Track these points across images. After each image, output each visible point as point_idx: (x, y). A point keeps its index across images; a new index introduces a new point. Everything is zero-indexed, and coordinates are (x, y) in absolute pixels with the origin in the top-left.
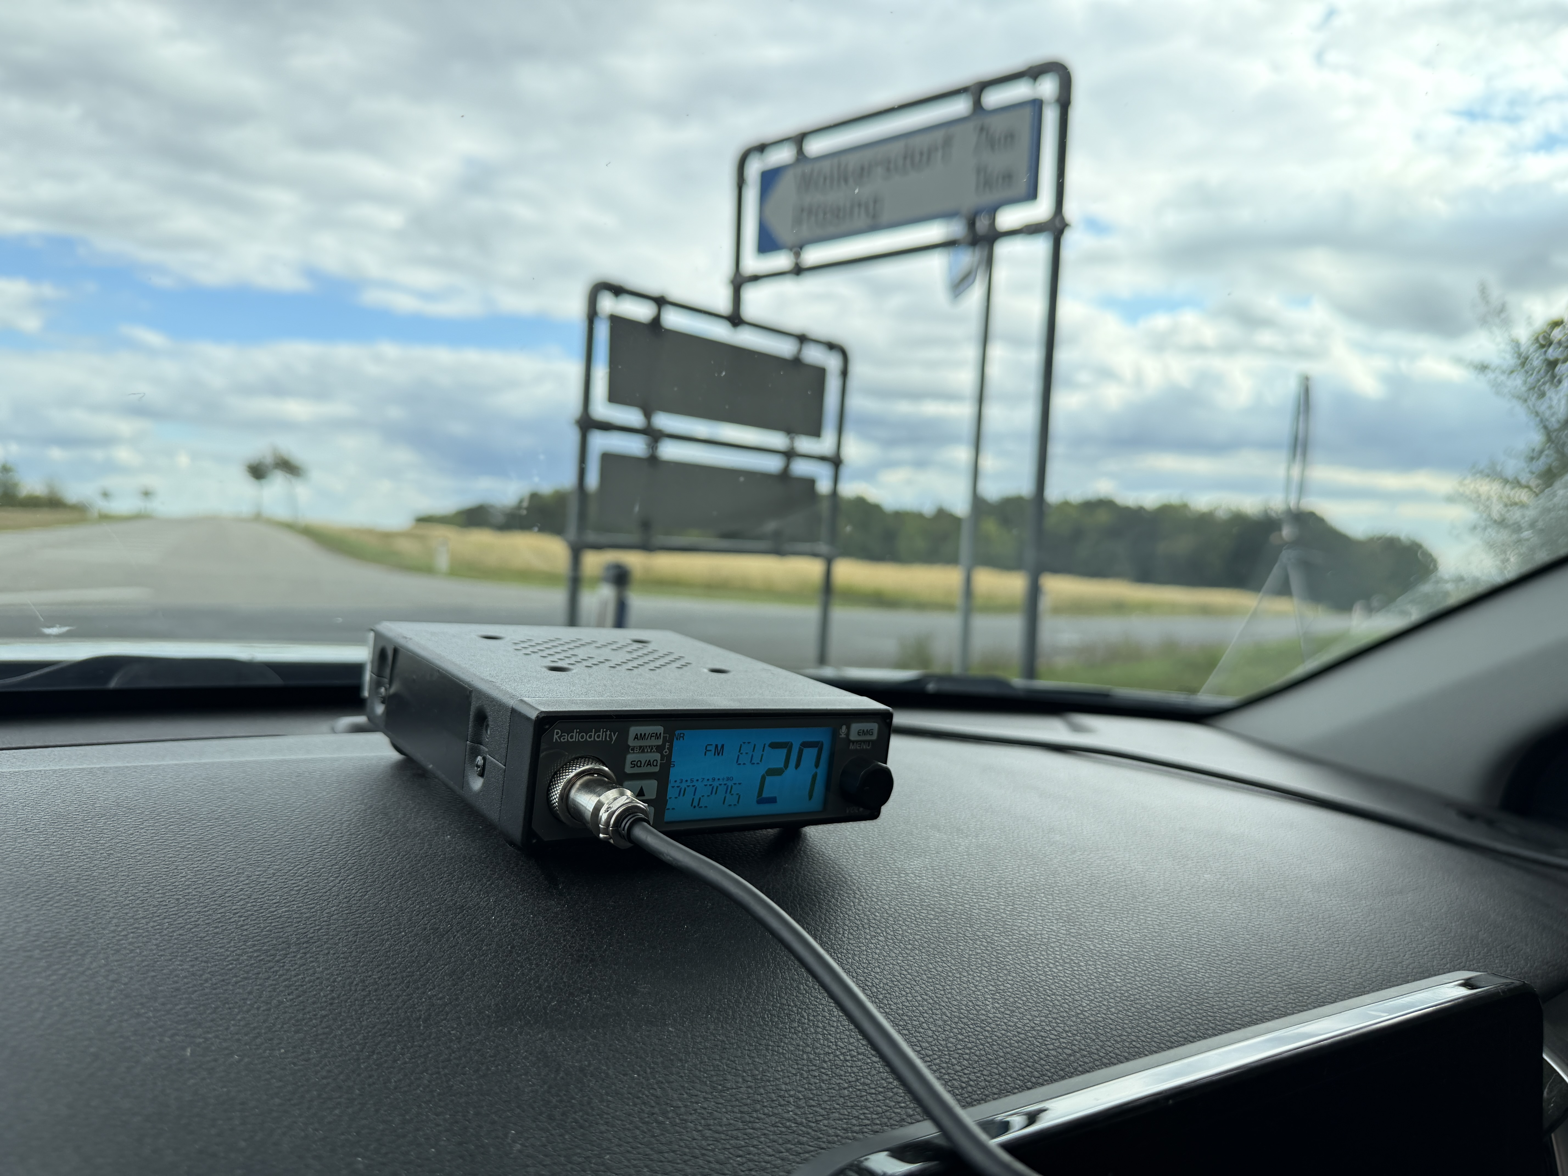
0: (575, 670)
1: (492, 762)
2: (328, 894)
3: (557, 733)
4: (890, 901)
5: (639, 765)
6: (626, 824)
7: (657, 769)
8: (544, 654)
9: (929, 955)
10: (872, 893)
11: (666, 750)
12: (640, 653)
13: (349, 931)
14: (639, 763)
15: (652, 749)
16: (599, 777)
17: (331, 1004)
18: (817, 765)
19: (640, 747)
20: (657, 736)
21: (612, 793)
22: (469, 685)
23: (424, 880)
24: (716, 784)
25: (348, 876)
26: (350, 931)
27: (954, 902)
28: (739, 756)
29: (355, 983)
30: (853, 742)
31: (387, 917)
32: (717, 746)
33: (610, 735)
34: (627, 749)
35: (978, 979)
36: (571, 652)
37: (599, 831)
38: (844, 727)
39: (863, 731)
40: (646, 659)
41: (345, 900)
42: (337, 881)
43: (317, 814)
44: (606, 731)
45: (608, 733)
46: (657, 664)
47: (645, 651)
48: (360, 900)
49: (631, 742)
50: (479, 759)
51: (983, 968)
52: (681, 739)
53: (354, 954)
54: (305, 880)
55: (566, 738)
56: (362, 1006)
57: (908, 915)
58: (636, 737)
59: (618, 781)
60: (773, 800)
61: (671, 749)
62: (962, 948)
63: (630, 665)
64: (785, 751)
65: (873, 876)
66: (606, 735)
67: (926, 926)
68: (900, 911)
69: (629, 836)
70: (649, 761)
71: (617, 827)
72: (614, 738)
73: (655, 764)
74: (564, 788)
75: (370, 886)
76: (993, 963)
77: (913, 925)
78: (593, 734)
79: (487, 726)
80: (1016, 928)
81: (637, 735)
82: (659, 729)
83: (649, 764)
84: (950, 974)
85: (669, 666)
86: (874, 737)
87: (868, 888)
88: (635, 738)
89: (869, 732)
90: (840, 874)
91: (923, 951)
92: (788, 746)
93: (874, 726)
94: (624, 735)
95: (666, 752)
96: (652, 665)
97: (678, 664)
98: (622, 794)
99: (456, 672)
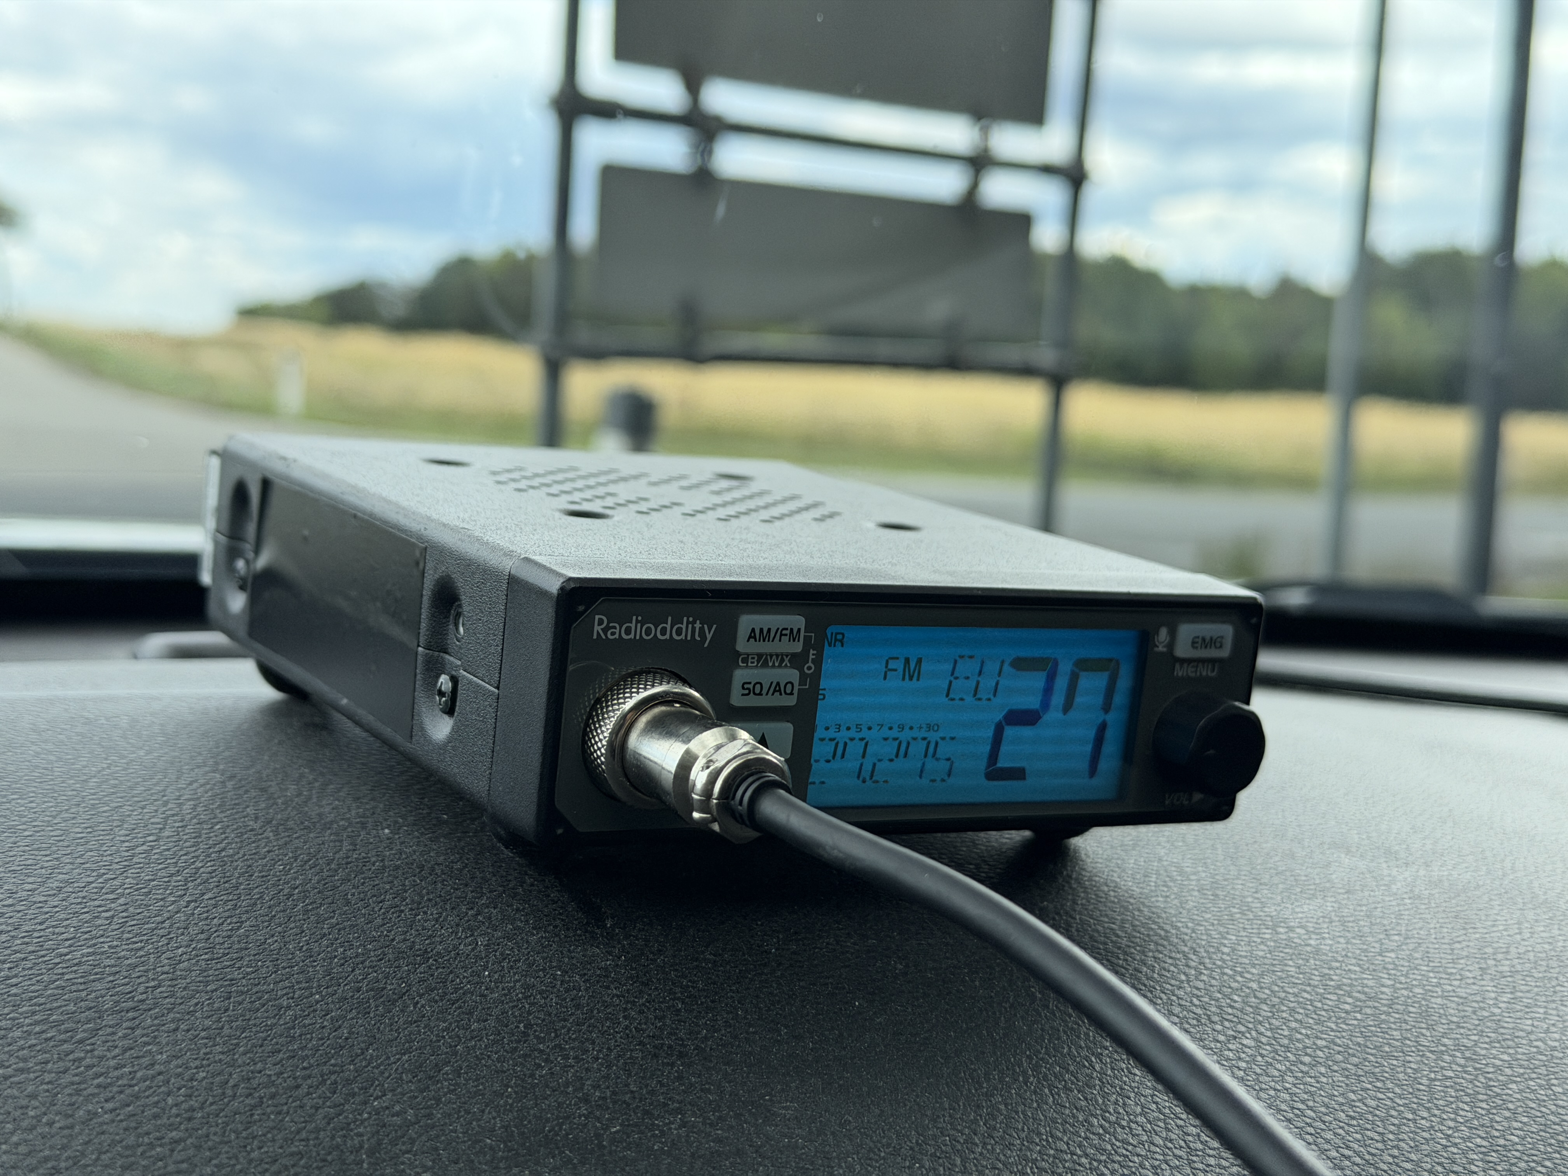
0: (618, 515)
1: (470, 682)
2: (167, 924)
3: (601, 622)
4: (1262, 975)
5: (757, 691)
6: (745, 793)
7: (792, 701)
9: (1347, 1077)
10: (1222, 960)
11: (810, 664)
12: (737, 494)
13: (212, 992)
14: (758, 687)
15: (782, 660)
16: (683, 709)
17: (190, 1119)
18: (1107, 707)
19: (760, 656)
20: (793, 635)
21: (712, 737)
22: (420, 538)
23: (348, 903)
24: (905, 736)
25: (203, 894)
26: (216, 990)
27: (1390, 983)
28: (951, 682)
29: (231, 1083)
30: (1182, 661)
31: (284, 968)
32: (907, 661)
33: (702, 630)
34: (734, 658)
35: (1451, 1124)
36: (603, 489)
37: (690, 806)
39: (1204, 639)
41: (202, 936)
42: (183, 903)
43: (131, 788)
44: (694, 622)
45: (698, 625)
46: (776, 511)
47: (747, 492)
48: (229, 937)
49: (742, 645)
50: (444, 681)
51: (1461, 1105)
52: (838, 644)
53: (226, 1031)
54: (122, 901)
55: (617, 632)
56: (248, 1125)
57: (1299, 1003)
58: (752, 636)
59: (722, 715)
60: (1018, 774)
61: (818, 662)
62: (1413, 1066)
63: (722, 513)
64: (1042, 675)
65: (1221, 929)
66: (694, 629)
67: (1337, 1024)
68: (1283, 995)
69: (750, 816)
70: (778, 684)
71: (727, 798)
72: (709, 637)
73: (788, 691)
74: (615, 732)
75: (247, 912)
76: (1481, 1097)
77: (1311, 1021)
78: (668, 627)
79: (458, 615)
80: (1521, 1034)
81: (753, 630)
82: (797, 621)
83: (777, 689)
84: (1393, 1113)
85: (798, 517)
86: (1225, 653)
87: (1212, 950)
88: (750, 637)
89: (1214, 642)
90: (1154, 923)
91: (1335, 1068)
92: (1048, 666)
93: (1226, 631)
94: (729, 631)
95: (809, 667)
96: (766, 514)
97: (815, 512)
98: (733, 738)
99: (392, 516)
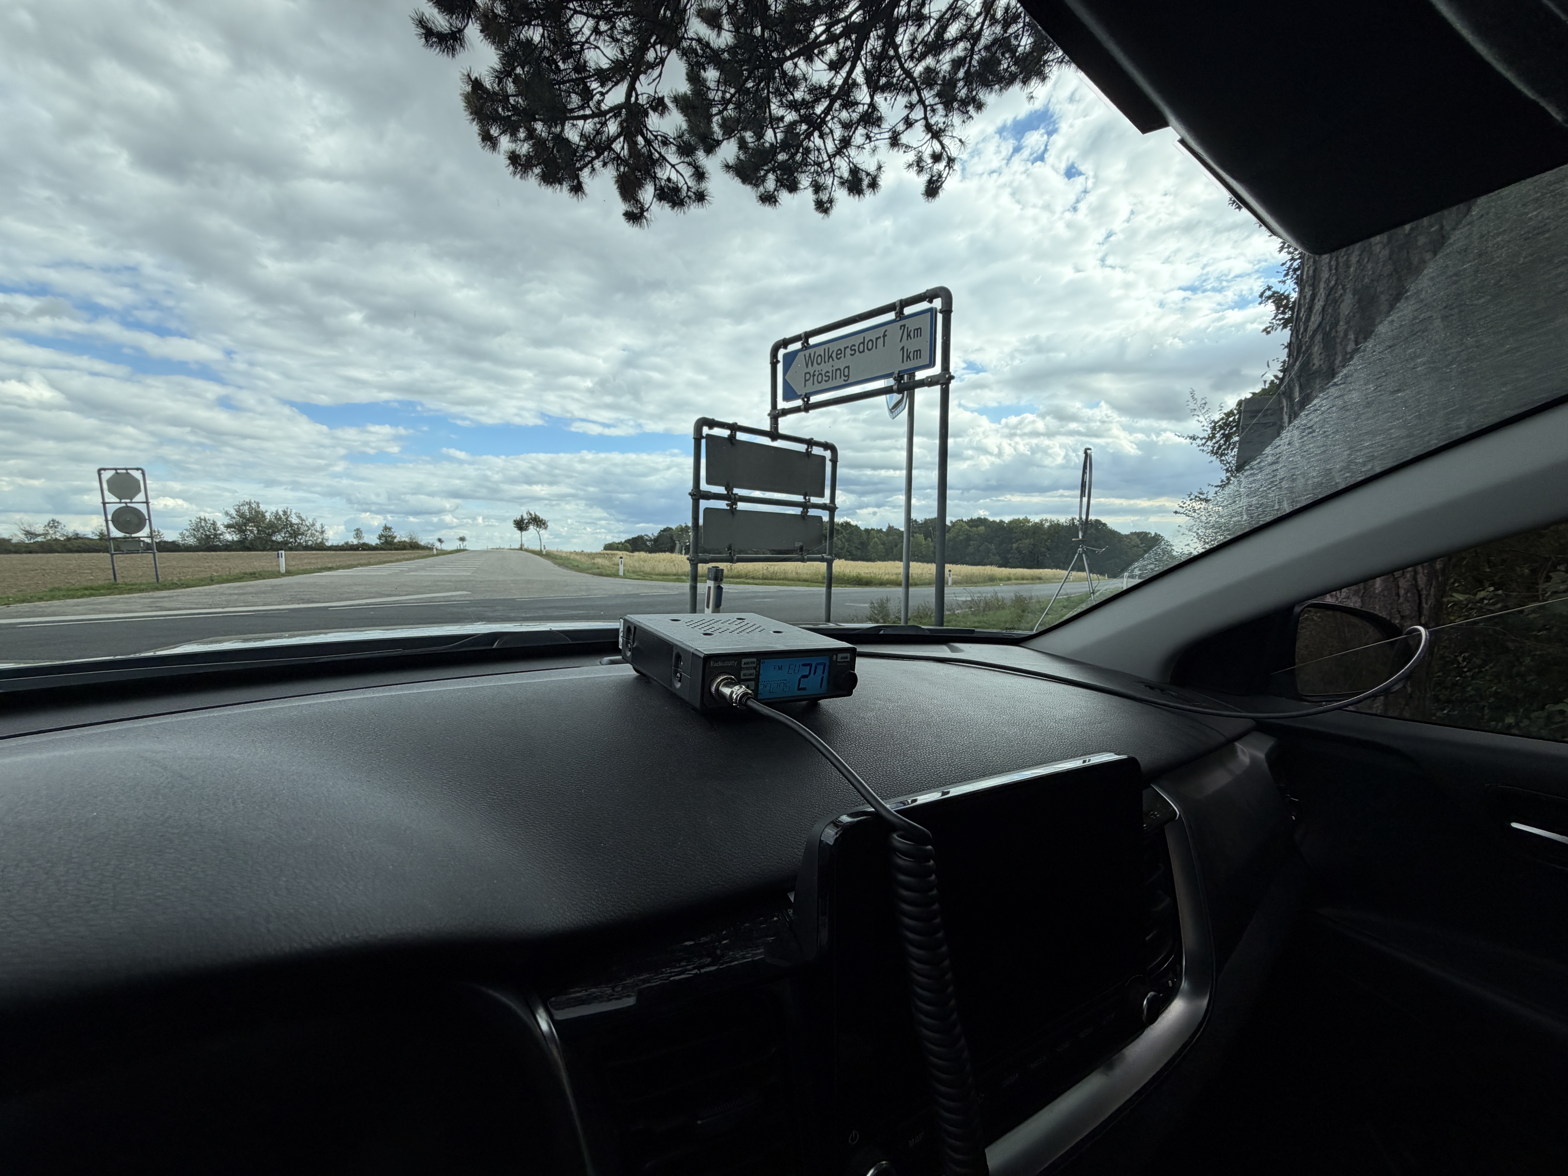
0: (715, 634)
1: (684, 675)
3: (713, 663)
6: (744, 700)
7: (754, 677)
8: (700, 627)
11: (758, 668)
12: (741, 625)
14: (747, 674)
15: (752, 668)
16: (731, 681)
18: (823, 673)
19: (747, 667)
20: (754, 663)
21: (737, 687)
22: (670, 641)
24: (779, 682)
28: (789, 670)
30: (839, 662)
32: (779, 666)
34: (741, 669)
36: (711, 626)
37: (733, 703)
38: (835, 656)
39: (843, 656)
40: (744, 628)
41: (630, 734)
44: (732, 661)
46: (750, 629)
47: (743, 624)
48: (635, 734)
49: (743, 666)
50: (678, 675)
52: (764, 663)
53: (637, 754)
55: (716, 665)
56: (644, 774)
57: (865, 735)
58: (745, 664)
59: (739, 682)
60: (804, 689)
61: (760, 668)
63: (738, 630)
64: (809, 667)
65: (850, 720)
66: (733, 663)
67: (873, 739)
69: (746, 705)
71: (740, 701)
72: (736, 664)
73: (754, 674)
74: (716, 686)
75: (638, 728)
78: (728, 662)
79: (681, 660)
81: (745, 662)
82: (755, 660)
83: (752, 674)
85: (756, 631)
86: (849, 660)
87: (847, 724)
89: (846, 658)
90: (835, 718)
92: (810, 665)
93: (848, 655)
94: (740, 663)
96: (748, 631)
97: (759, 629)
98: (741, 687)
99: (665, 637)
